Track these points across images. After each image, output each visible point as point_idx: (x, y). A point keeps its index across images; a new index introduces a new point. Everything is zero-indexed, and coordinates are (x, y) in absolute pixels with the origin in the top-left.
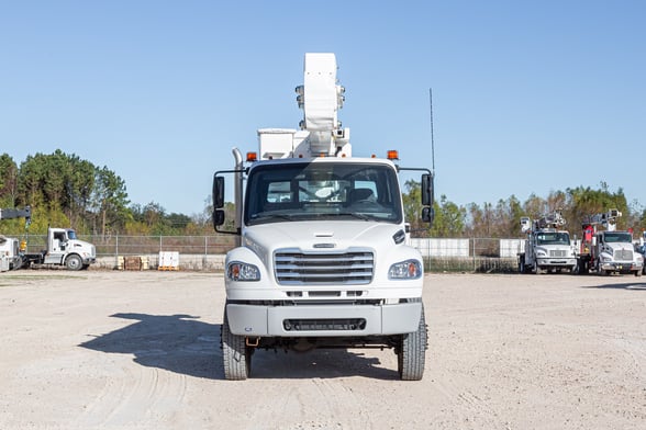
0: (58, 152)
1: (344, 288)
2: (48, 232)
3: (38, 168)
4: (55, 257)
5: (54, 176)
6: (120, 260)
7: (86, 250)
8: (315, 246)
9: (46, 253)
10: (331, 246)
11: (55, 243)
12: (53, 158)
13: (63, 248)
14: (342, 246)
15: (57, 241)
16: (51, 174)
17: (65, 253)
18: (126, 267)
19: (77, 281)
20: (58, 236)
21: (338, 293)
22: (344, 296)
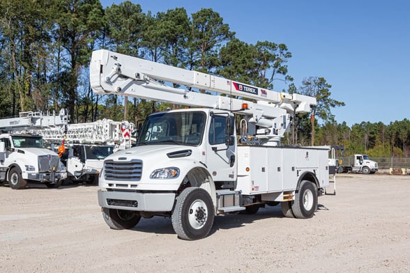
0: (405, 119)
1: (129, 183)
2: (354, 156)
3: (395, 128)
4: (357, 168)
5: (403, 131)
6: (391, 170)
7: (372, 164)
8: (119, 159)
9: (353, 166)
10: (125, 159)
11: (357, 161)
12: (403, 122)
13: (361, 164)
14: (129, 159)
15: (358, 160)
16: (401, 130)
17: (362, 166)
18: (394, 173)
19: (346, 179)
20: (358, 158)
21: (127, 185)
22: (129, 188)
